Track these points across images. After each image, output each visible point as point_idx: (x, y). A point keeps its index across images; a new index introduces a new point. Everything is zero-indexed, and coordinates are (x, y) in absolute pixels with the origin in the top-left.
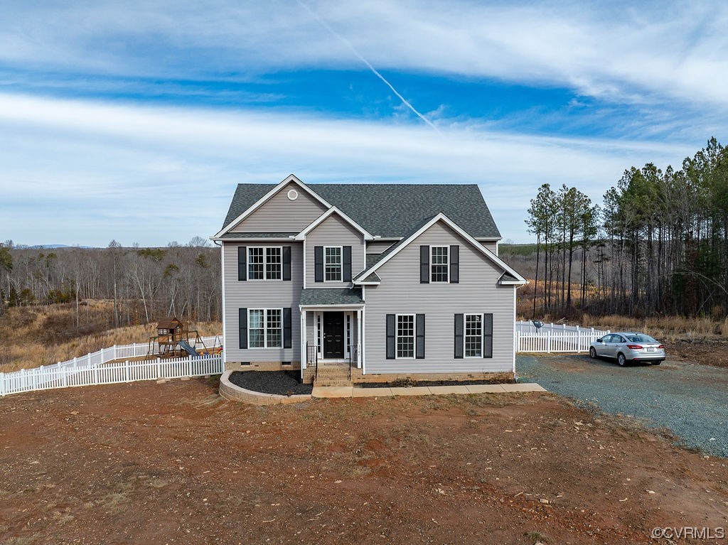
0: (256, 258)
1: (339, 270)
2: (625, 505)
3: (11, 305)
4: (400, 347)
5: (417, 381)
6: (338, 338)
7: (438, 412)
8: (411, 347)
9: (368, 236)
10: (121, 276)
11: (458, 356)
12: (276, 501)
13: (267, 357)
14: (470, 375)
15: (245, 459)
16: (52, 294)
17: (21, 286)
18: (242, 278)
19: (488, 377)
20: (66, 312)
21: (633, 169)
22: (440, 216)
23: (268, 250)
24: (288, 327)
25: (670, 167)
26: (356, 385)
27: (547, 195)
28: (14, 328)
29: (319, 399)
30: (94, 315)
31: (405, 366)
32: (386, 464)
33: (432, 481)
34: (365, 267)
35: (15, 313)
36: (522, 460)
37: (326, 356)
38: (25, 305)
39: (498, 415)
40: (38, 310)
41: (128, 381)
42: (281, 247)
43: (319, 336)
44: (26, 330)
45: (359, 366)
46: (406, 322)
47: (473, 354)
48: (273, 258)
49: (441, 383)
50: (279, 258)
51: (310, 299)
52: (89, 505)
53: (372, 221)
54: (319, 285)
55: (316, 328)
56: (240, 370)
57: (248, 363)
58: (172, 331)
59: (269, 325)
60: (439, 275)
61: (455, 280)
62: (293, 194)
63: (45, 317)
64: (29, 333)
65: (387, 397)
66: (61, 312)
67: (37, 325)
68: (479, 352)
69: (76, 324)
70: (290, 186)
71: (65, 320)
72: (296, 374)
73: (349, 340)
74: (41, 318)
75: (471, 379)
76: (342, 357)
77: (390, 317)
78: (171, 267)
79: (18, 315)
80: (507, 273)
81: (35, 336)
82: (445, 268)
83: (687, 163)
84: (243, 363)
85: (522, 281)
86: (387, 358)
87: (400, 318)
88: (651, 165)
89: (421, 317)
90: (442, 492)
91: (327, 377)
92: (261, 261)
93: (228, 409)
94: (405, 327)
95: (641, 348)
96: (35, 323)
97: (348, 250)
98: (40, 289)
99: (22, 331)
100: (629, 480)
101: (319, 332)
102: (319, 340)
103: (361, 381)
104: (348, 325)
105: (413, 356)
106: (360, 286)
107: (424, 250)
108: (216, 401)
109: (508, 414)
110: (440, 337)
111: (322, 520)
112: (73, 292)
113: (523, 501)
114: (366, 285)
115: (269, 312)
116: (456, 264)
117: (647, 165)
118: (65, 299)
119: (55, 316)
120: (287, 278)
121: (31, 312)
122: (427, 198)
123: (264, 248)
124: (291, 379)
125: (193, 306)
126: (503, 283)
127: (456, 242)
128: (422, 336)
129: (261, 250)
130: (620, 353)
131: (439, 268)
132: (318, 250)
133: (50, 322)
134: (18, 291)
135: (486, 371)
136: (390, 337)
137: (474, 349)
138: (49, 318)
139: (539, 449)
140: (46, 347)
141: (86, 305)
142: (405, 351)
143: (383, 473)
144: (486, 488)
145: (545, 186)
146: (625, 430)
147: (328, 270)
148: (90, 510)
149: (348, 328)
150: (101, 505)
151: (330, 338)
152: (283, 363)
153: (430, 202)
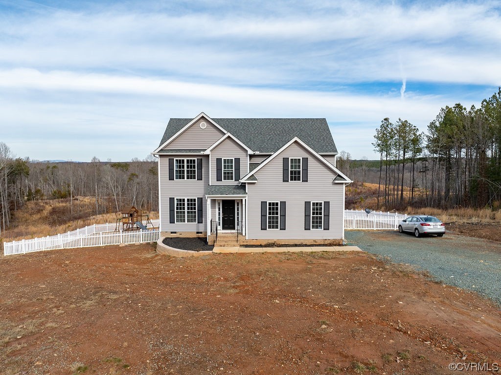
0: (180, 166)
1: (232, 173)
2: (382, 309)
3: (28, 200)
4: (269, 222)
5: (281, 244)
6: (231, 217)
7: (290, 261)
8: (277, 222)
9: (250, 152)
10: (99, 180)
11: (307, 228)
12: (180, 305)
13: (187, 229)
14: (315, 241)
15: (167, 285)
16: (55, 192)
17: (35, 188)
18: (171, 178)
19: (326, 242)
20: (64, 204)
21: (447, 107)
22: (296, 139)
23: (188, 160)
24: (201, 210)
25: (473, 106)
26: (241, 246)
27: (387, 126)
28: (30, 215)
29: (217, 253)
30: (82, 206)
31: (273, 234)
32: (250, 288)
33: (274, 296)
34: (248, 172)
35: (31, 205)
36: (331, 287)
37: (224, 228)
38: (38, 200)
39: (327, 264)
40: (46, 203)
41: (101, 245)
42: (196, 159)
43: (219, 215)
44: (39, 216)
45: (244, 234)
46: (273, 206)
47: (317, 227)
48: (191, 166)
49: (296, 245)
50: (194, 166)
51: (213, 192)
52: (73, 306)
53: (254, 142)
54: (219, 183)
55: (217, 210)
56: (170, 237)
57: (175, 233)
58: (131, 215)
59: (188, 209)
60: (295, 177)
61: (305, 180)
62: (203, 125)
63: (51, 208)
64: (40, 218)
65: (260, 253)
66: (61, 204)
67: (45, 213)
68: (321, 226)
69: (70, 212)
70: (201, 120)
71: (64, 210)
72: (204, 240)
73: (238, 218)
74: (48, 208)
75: (315, 243)
76: (234, 229)
77: (263, 204)
78: (133, 175)
79: (33, 206)
80: (339, 176)
81: (44, 220)
82: (299, 172)
83: (485, 103)
84: (172, 233)
85: (349, 181)
86: (261, 229)
87: (270, 204)
88: (459, 105)
89: (283, 204)
90: (278, 302)
91: (223, 241)
92: (183, 167)
93: (160, 259)
94: (273, 209)
95: (429, 225)
96: (44, 211)
97: (238, 161)
98: (47, 189)
99: (36, 217)
100: (390, 297)
101: (219, 213)
102: (219, 218)
103: (245, 244)
104: (238, 208)
105: (278, 228)
106: (245, 183)
107: (285, 160)
108: (154, 254)
109: (333, 263)
110: (295, 216)
111: (204, 314)
112: (69, 191)
113: (324, 307)
114: (248, 183)
115: (188, 200)
116: (306, 170)
117: (456, 104)
118: (63, 196)
119: (57, 207)
120: (200, 179)
121: (42, 204)
122: (292, 128)
123: (185, 159)
124: (201, 242)
125: (148, 201)
126: (336, 182)
127: (306, 155)
128: (284, 216)
129: (183, 160)
130: (416, 229)
131: (295, 172)
132: (219, 161)
133: (54, 211)
134: (33, 191)
135: (325, 238)
136: (263, 216)
137: (317, 224)
138: (53, 209)
139: (344, 281)
140: (51, 227)
141: (77, 200)
142: (273, 225)
143: (247, 292)
144: (304, 300)
145: (386, 119)
146: (401, 272)
147: (225, 173)
148: (73, 309)
149: (238, 210)
150: (80, 306)
151: (226, 217)
152: (198, 233)
153: (294, 130)
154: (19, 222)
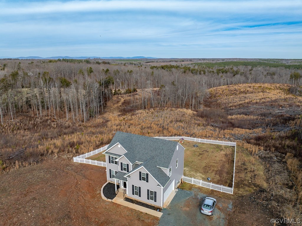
5: (139, 201)
7: (127, 217)
9: (131, 164)
11: (148, 199)
18: (110, 162)
19: (155, 206)
28: (114, 104)
29: (113, 202)
31: (136, 197)
35: (115, 98)
37: (124, 187)
38: (119, 95)
39: (135, 224)
40: (122, 97)
44: (117, 105)
49: (143, 204)
51: (117, 176)
53: (139, 154)
54: (122, 171)
60: (144, 179)
61: (147, 181)
62: (119, 146)
66: (128, 98)
68: (153, 200)
74: (122, 100)
77: (133, 186)
84: (111, 181)
85: (162, 187)
86: (133, 194)
89: (140, 188)
91: (120, 194)
92: (113, 160)
93: (98, 197)
94: (136, 188)
96: (120, 102)
97: (128, 165)
105: (138, 195)
107: (140, 173)
110: (144, 193)
116: (147, 178)
121: (120, 97)
123: (114, 157)
127: (147, 173)
128: (140, 192)
132: (122, 163)
136: (133, 190)
138: (124, 101)
141: (137, 95)
147: (124, 168)
154: (108, 109)
